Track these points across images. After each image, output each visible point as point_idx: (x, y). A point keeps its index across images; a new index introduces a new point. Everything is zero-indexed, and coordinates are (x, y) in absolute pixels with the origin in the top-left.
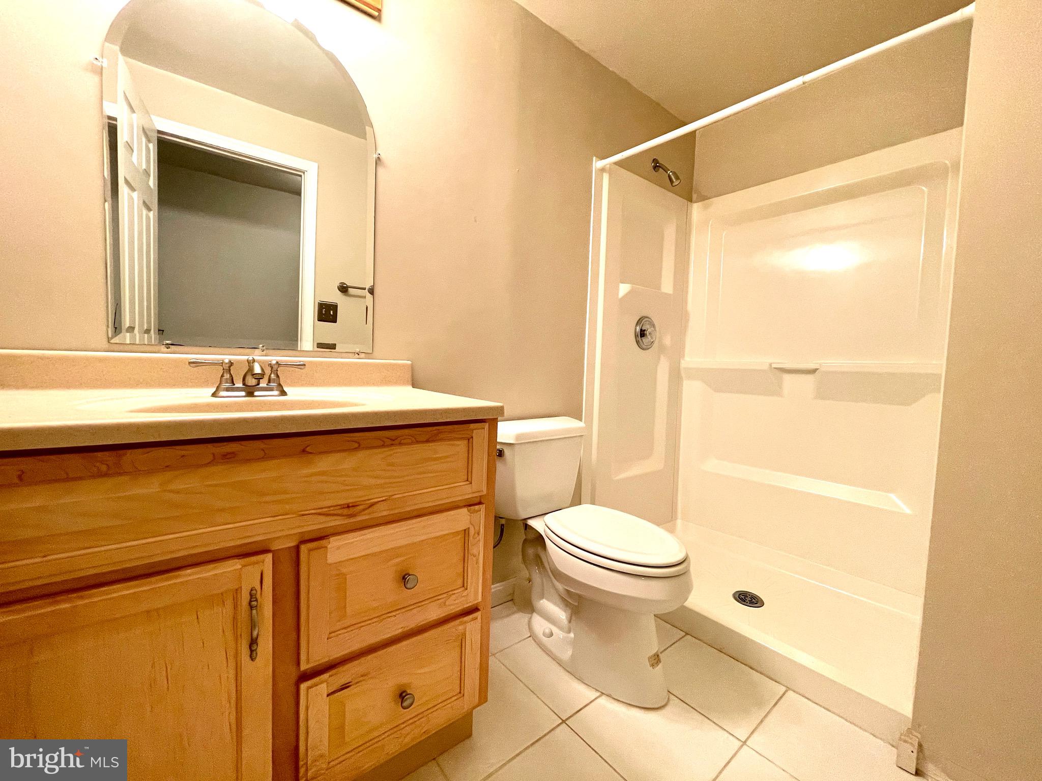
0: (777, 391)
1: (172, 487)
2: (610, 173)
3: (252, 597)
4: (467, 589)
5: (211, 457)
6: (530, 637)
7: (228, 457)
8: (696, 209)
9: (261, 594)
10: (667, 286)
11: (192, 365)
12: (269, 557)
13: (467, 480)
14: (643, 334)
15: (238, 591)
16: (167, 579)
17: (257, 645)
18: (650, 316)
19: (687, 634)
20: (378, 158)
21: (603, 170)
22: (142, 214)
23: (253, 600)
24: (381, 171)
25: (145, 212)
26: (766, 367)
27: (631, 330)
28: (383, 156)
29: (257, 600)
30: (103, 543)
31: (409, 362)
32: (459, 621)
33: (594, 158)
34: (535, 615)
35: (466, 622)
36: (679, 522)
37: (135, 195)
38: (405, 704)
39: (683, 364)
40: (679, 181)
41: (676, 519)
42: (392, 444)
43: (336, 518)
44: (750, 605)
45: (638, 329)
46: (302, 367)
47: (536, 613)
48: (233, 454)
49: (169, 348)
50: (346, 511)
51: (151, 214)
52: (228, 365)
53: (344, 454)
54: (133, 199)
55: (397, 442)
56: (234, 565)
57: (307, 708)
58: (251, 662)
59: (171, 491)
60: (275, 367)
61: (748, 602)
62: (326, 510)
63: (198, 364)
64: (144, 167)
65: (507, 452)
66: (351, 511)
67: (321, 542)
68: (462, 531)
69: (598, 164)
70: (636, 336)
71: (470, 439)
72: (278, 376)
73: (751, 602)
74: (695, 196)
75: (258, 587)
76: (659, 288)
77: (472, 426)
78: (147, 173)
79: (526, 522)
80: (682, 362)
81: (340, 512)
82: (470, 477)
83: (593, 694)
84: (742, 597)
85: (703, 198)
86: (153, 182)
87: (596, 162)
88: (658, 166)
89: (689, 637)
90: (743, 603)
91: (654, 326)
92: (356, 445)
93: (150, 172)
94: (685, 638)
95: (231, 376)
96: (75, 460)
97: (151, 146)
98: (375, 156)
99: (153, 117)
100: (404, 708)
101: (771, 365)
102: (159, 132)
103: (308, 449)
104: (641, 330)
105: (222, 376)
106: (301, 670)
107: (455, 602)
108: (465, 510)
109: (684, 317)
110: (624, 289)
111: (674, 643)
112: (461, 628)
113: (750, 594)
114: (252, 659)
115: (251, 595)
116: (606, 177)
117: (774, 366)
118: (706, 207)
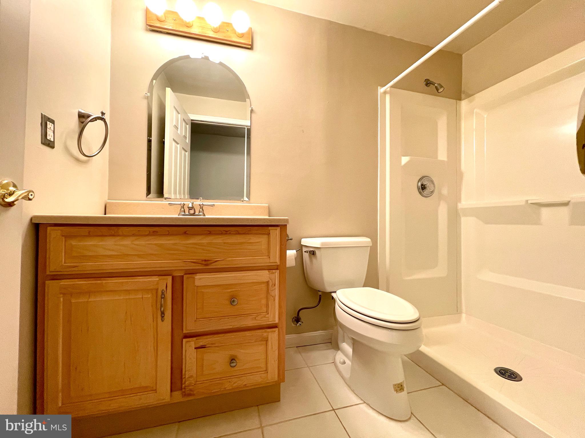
0: (537, 222)
1: (135, 243)
2: (390, 93)
3: (163, 293)
4: (268, 314)
5: (148, 232)
6: (333, 363)
7: (155, 232)
8: (464, 104)
9: (166, 293)
10: (442, 155)
11: (170, 205)
12: (170, 279)
13: (268, 256)
14: (423, 187)
15: (157, 290)
16: (132, 279)
17: (164, 314)
18: (428, 175)
19: (443, 385)
20: (252, 110)
21: (385, 93)
22: (182, 153)
23: (163, 294)
24: (253, 115)
25: (183, 152)
26: (523, 203)
27: (414, 185)
28: (254, 109)
29: (164, 295)
30: (109, 261)
31: (268, 205)
32: (264, 330)
33: (379, 87)
34: (339, 352)
35: (269, 332)
36: (464, 315)
37: (178, 146)
38: (233, 365)
39: (460, 206)
40: (443, 88)
41: (461, 313)
42: (226, 234)
43: (200, 265)
44: (508, 378)
45: (420, 184)
46: (213, 206)
47: (340, 351)
48: (157, 232)
49: (166, 199)
50: (204, 262)
51: (187, 153)
52: (183, 205)
53: (203, 236)
54: (177, 147)
55: (228, 232)
56: (155, 279)
57: (186, 351)
58: (162, 322)
59: (135, 244)
60: (202, 206)
61: (507, 376)
62: (195, 260)
63: (171, 205)
64: (184, 134)
65: (317, 252)
66: (206, 263)
67: (193, 275)
68: (265, 282)
69: (381, 90)
70: (418, 189)
71: (269, 234)
72: (203, 210)
73: (509, 376)
74: (463, 96)
75: (165, 290)
76: (436, 157)
77: (270, 228)
78: (185, 137)
79: (331, 294)
80: (459, 204)
81: (201, 262)
82: (269, 254)
83: (359, 401)
84: (503, 372)
85: (469, 96)
86: (188, 140)
87: (380, 89)
88: (429, 83)
89: (443, 387)
90: (503, 376)
91: (432, 182)
92: (209, 232)
93: (187, 136)
94: (441, 387)
95: (184, 209)
96: (104, 229)
97: (188, 126)
98: (250, 109)
99: (189, 115)
100: (232, 367)
101: (527, 201)
102: (192, 120)
103: (187, 232)
104: (422, 185)
105: (181, 209)
106: (184, 332)
107: (261, 319)
108: (267, 272)
109: (459, 175)
110: (405, 160)
111: (431, 388)
112: (265, 334)
113: (511, 371)
114: (162, 321)
115: (162, 292)
116: (388, 97)
117: (529, 202)
118: (470, 102)
